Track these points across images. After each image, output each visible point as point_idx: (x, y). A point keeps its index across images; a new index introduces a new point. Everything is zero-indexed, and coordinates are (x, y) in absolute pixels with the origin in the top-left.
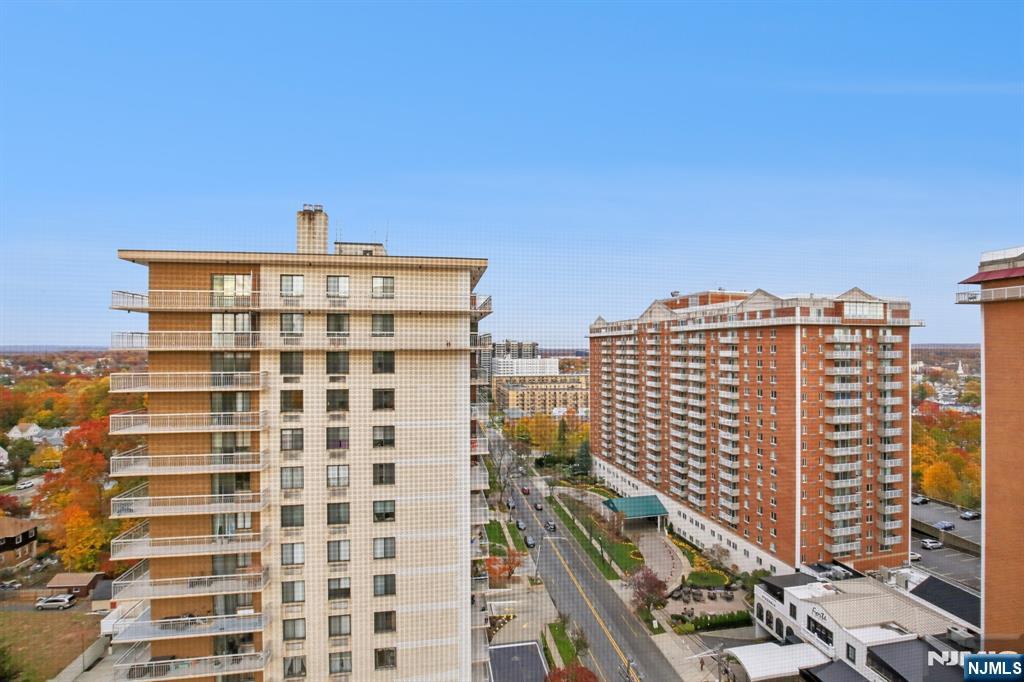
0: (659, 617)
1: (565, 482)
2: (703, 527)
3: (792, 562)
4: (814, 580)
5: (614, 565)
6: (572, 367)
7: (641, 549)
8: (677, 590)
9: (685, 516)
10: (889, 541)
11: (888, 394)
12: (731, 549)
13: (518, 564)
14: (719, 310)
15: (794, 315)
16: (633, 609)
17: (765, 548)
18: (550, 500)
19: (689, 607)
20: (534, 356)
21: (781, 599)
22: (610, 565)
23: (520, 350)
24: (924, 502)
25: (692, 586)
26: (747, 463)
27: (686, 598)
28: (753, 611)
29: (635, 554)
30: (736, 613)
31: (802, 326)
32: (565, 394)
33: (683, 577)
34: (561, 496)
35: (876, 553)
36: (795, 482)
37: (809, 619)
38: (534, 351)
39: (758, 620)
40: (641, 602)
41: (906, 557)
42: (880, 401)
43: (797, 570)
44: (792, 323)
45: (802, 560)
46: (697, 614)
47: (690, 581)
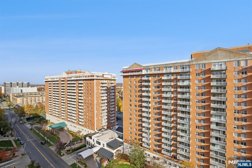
0: (63, 152)
1: (37, 123)
2: (76, 127)
3: (94, 130)
4: (98, 133)
5: (51, 142)
6: (43, 90)
7: (59, 136)
8: (69, 144)
9: (71, 126)
10: (112, 122)
11: (112, 93)
12: (82, 131)
13: (17, 151)
14: (79, 75)
15: (94, 77)
16: (56, 152)
17: (89, 129)
18: (31, 129)
19: (71, 147)
20: (28, 86)
21: (91, 139)
22: (50, 143)
23: (23, 85)
24: (120, 113)
25: (73, 142)
26: (85, 110)
27: (71, 145)
28: (86, 143)
29: (57, 138)
30: (82, 145)
31: (96, 79)
32: (39, 98)
33: (70, 140)
34: (35, 127)
35: (110, 124)
36: (94, 113)
37: (97, 141)
38: (28, 85)
39: (87, 145)
40: (58, 150)
41: (115, 124)
42: (111, 94)
43: (95, 132)
44: (94, 78)
45: (96, 129)
46: (73, 148)
47: (72, 141)
